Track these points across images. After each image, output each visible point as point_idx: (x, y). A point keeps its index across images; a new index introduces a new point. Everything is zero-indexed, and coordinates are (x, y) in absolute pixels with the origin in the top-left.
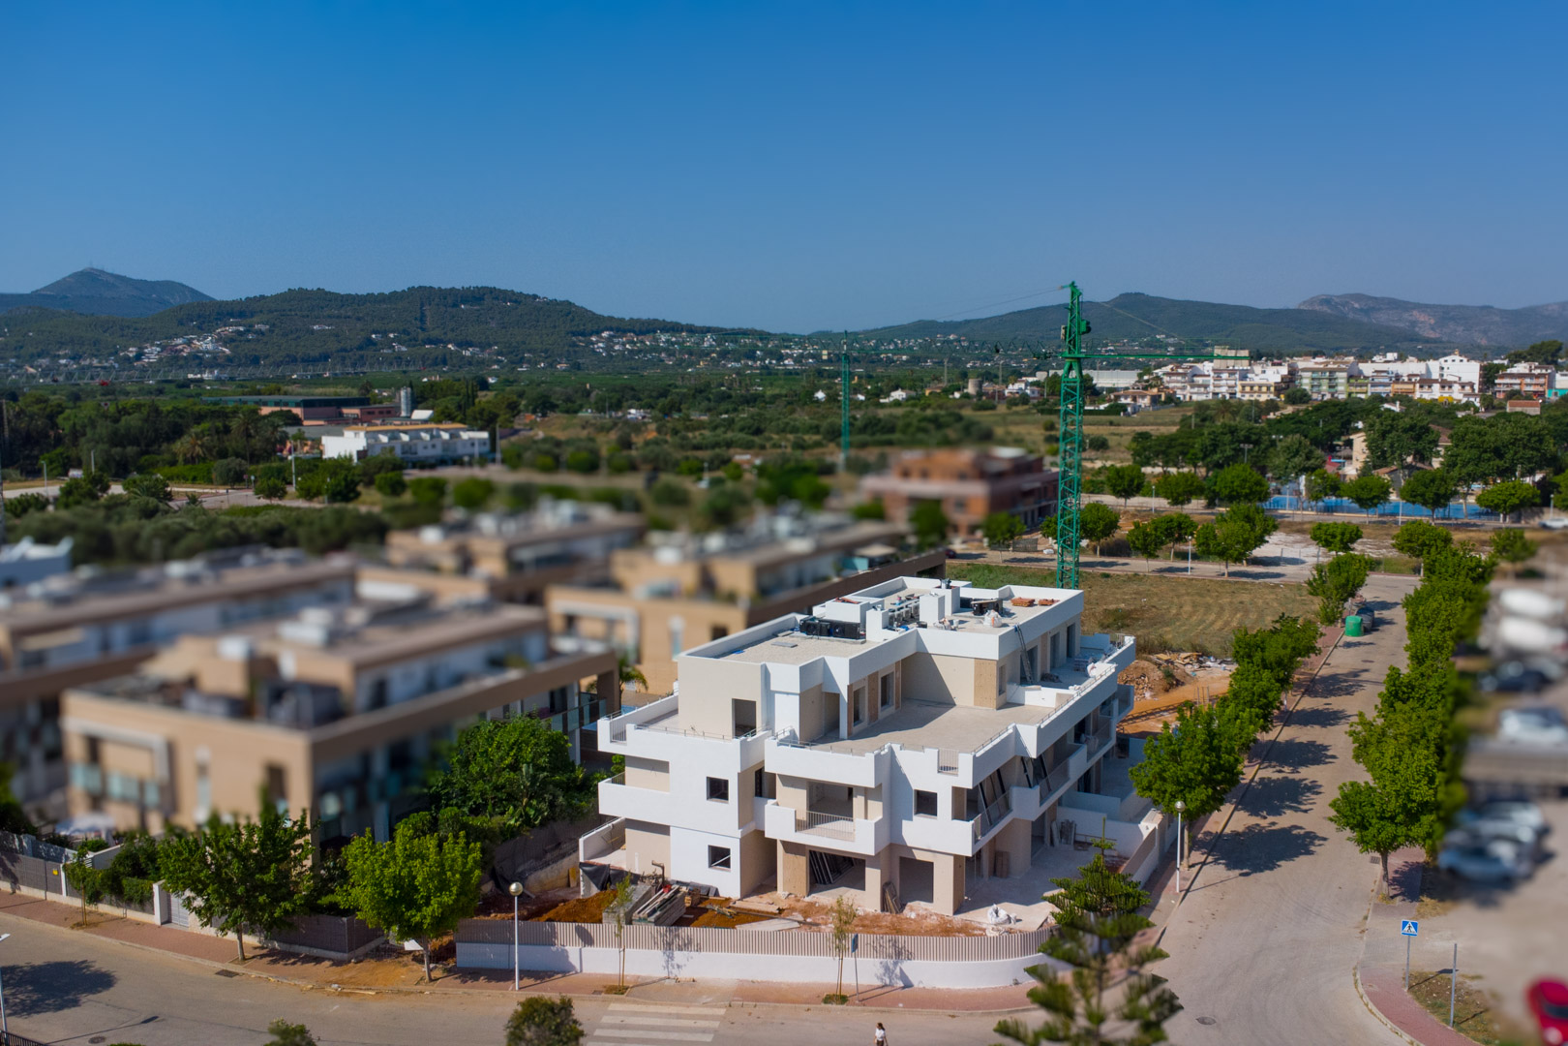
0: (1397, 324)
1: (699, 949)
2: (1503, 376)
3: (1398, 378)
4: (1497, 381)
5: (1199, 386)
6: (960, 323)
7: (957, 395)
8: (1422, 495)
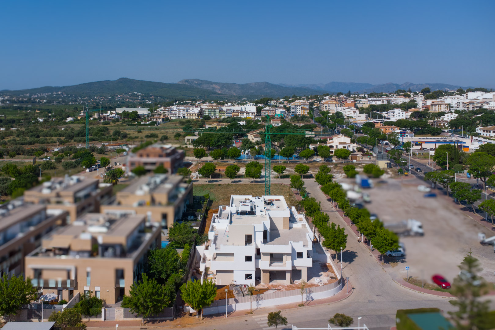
0: (209, 89)
1: (265, 300)
2: (263, 110)
3: (234, 111)
4: (262, 112)
5: (173, 114)
6: (62, 88)
7: (91, 119)
8: (286, 154)
